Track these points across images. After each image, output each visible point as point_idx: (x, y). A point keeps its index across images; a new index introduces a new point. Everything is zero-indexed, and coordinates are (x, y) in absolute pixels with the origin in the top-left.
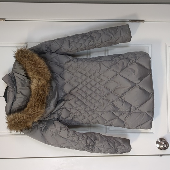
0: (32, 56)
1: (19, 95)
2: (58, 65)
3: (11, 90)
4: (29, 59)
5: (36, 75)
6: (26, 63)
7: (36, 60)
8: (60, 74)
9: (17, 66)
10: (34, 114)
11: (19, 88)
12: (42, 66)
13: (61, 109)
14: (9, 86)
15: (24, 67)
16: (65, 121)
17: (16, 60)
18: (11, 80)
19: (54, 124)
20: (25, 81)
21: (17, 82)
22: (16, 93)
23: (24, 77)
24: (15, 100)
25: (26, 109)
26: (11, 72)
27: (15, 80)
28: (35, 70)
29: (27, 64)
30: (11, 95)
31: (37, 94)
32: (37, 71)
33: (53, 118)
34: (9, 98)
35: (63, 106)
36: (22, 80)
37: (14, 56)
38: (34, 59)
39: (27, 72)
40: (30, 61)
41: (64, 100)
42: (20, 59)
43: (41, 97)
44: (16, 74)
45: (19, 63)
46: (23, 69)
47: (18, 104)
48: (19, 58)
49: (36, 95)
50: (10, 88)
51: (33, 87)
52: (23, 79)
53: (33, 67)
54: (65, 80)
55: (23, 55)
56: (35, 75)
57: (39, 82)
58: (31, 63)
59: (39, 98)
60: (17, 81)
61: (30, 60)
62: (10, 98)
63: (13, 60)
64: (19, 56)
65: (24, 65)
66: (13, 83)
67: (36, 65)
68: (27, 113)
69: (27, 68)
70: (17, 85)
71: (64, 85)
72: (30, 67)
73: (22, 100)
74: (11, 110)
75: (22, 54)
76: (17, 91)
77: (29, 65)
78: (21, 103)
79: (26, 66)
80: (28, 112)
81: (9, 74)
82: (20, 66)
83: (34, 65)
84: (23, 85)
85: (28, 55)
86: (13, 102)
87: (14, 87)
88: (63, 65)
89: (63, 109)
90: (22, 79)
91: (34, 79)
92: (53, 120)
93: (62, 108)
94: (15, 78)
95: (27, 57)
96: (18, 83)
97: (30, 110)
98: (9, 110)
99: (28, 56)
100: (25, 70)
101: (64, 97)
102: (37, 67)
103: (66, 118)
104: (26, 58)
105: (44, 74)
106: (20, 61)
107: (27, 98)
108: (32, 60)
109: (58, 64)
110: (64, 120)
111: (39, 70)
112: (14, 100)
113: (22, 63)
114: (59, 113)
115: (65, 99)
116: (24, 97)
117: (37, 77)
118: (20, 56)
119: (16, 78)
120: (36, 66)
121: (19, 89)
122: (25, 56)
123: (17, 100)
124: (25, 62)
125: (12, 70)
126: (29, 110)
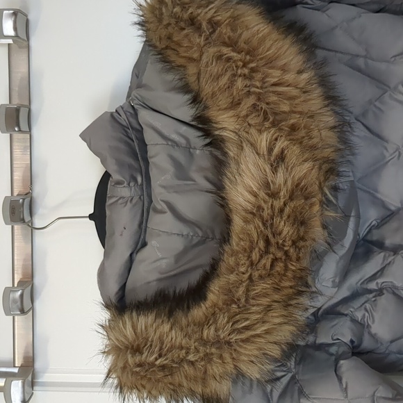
0: (235, 18)
1: (162, 223)
2: (359, 70)
3: (124, 192)
4: (214, 36)
5: (260, 132)
6: (198, 61)
7: (255, 42)
8: (364, 114)
9: (153, 73)
10: (246, 341)
11: (164, 187)
12: (290, 77)
13: (370, 291)
14: (116, 176)
15: (192, 79)
16: (389, 354)
17: (149, 45)
18: (122, 146)
19: (340, 379)
20: (188, 149)
21: (149, 154)
22: (146, 210)
23: (184, 129)
24: (144, 245)
25: (198, 312)
26: (122, 101)
27: (143, 145)
28: (251, 100)
29: (207, 66)
30: (123, 218)
31: (267, 242)
32: (264, 106)
33: (331, 341)
34: (114, 234)
35: (380, 281)
36: (175, 144)
37: (136, 19)
38: (246, 35)
39: (206, 107)
40: (225, 50)
41: (380, 245)
42: (169, 38)
43: (286, 253)
44: (145, 116)
45: (165, 61)
46: (185, 89)
47: (158, 264)
48: (164, 33)
49: (262, 244)
50: (119, 183)
51: (241, 194)
52: (183, 141)
53: (240, 83)
54: (387, 142)
55: (186, 16)
56: (253, 131)
57: (275, 170)
58: (229, 59)
59: (275, 260)
60: (151, 151)
61: (225, 44)
62: (117, 234)
63: (131, 44)
64: (160, 20)
65: (192, 69)
66: (131, 161)
67: (253, 70)
68: (209, 333)
69: (207, 89)
70: (153, 173)
71: (378, 167)
72: (224, 80)
73: (178, 244)
74: (123, 288)
75: (177, 9)
76: (151, 201)
77: (215, 68)
78: (172, 260)
79: (199, 74)
80: (212, 329)
81: (112, 114)
82: (170, 77)
83: (246, 71)
84: (181, 172)
85: (209, 15)
86: (131, 255)
87: (139, 179)
88: (383, 66)
89: (380, 292)
90: (175, 137)
91: (248, 150)
92: (333, 350)
93: (372, 286)
94: (140, 131)
95: (204, 25)
96: (159, 157)
97: (222, 319)
98: (114, 288)
99: (210, 21)
100: (196, 100)
101: (378, 226)
102: (263, 80)
103: (392, 342)
104: (199, 29)
105: (303, 121)
106: (167, 48)
107: (200, 234)
108: (232, 44)
109: (361, 62)
110: (382, 349)
111: (273, 98)
112: (140, 244)
113: (181, 61)
114: (359, 315)
115: (388, 242)
116: (185, 230)
117: (263, 140)
118: (165, 22)
119: (149, 136)
120: (259, 76)
121: (163, 190)
122: (192, 22)
123: (153, 243)
124: (196, 56)
125: (129, 95)
126: (215, 322)
